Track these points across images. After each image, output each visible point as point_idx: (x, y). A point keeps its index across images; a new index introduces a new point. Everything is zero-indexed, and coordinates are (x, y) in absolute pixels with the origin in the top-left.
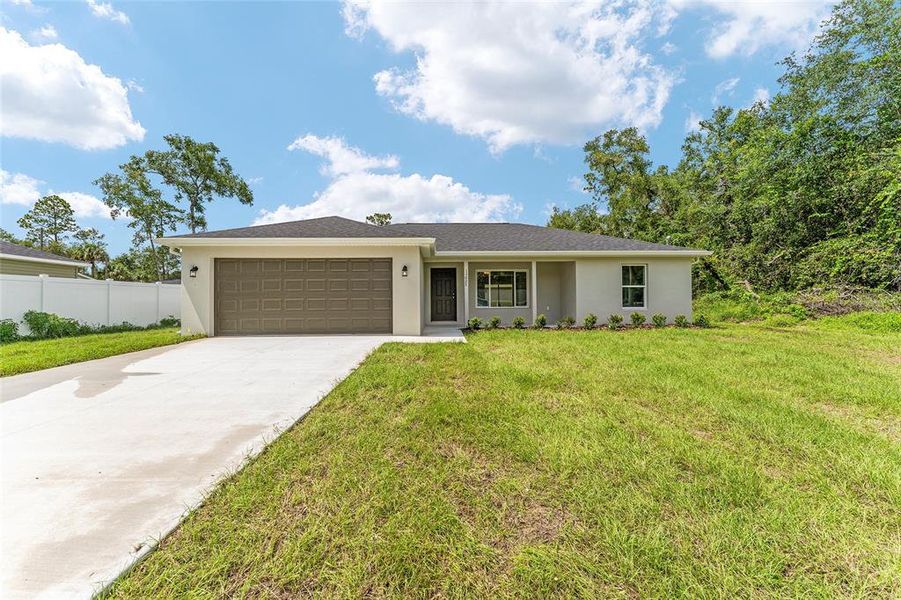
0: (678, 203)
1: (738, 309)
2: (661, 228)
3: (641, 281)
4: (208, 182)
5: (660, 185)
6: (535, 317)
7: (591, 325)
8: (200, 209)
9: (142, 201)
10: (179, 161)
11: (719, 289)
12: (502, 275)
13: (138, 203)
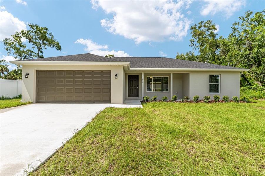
0: (229, 50)
1: (257, 94)
2: (221, 60)
3: (217, 82)
4: (44, 42)
5: (221, 43)
6: (172, 97)
7: (197, 100)
8: (41, 52)
9: (19, 49)
10: (34, 34)
11: (247, 85)
12: (156, 78)
13: (18, 49)
